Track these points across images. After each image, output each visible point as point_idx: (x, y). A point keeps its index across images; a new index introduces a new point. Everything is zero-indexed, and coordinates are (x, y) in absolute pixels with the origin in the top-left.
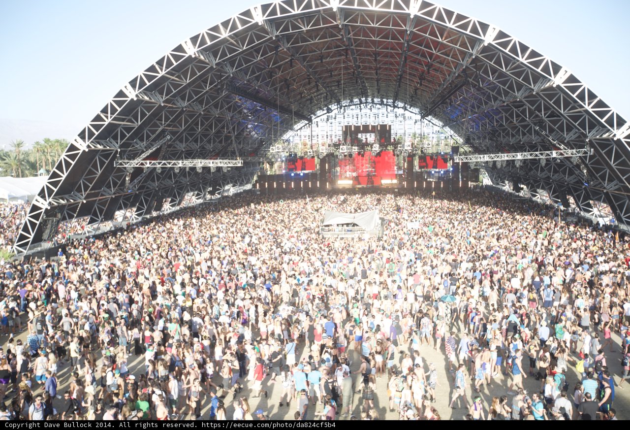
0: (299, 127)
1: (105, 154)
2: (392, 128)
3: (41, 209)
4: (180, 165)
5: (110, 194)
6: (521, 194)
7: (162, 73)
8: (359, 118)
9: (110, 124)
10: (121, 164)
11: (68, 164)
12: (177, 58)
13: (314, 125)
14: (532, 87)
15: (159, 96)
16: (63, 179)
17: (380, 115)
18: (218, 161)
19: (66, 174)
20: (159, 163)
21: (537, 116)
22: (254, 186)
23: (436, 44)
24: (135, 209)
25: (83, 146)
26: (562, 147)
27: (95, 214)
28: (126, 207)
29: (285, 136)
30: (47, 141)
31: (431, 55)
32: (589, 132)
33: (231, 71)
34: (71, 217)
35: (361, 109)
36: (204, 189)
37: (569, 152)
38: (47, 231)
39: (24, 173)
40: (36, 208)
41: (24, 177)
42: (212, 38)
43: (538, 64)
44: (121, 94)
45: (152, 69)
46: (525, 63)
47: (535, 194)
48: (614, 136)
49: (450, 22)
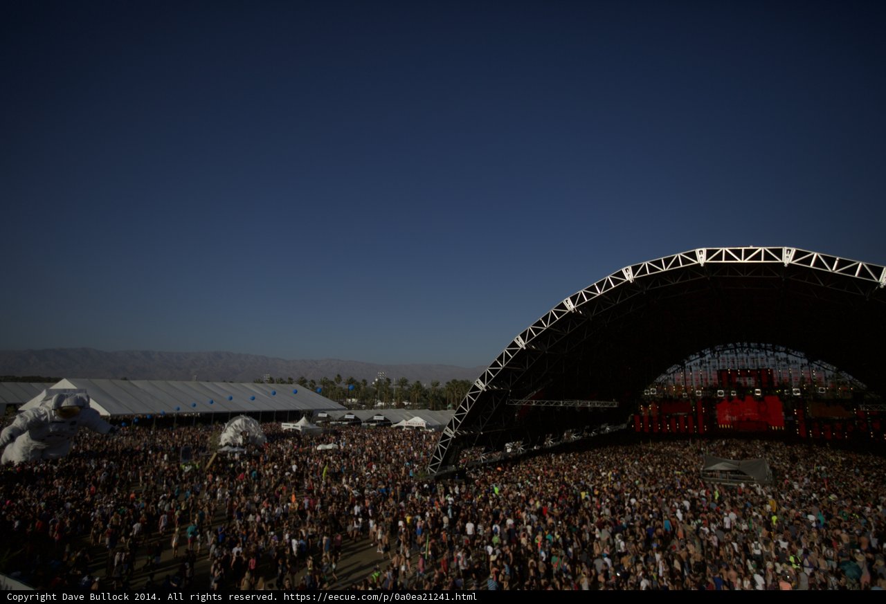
0: (672, 371)
1: (498, 393)
2: (774, 371)
3: (449, 437)
4: (561, 405)
5: (502, 427)
7: (546, 326)
8: (736, 363)
9: (504, 368)
10: (511, 403)
11: (471, 401)
12: (559, 314)
13: (687, 370)
15: (543, 345)
16: (466, 413)
17: (759, 359)
18: (596, 402)
19: (469, 410)
20: (543, 403)
22: (629, 426)
24: (521, 442)
25: (482, 386)
27: (489, 445)
28: (515, 439)
29: (658, 379)
30: (454, 381)
33: (605, 323)
34: (470, 446)
35: (736, 354)
36: (583, 427)
38: (453, 457)
39: (437, 406)
40: (445, 437)
41: (438, 409)
42: (589, 296)
44: (514, 344)
45: (538, 324)
49: (832, 268)
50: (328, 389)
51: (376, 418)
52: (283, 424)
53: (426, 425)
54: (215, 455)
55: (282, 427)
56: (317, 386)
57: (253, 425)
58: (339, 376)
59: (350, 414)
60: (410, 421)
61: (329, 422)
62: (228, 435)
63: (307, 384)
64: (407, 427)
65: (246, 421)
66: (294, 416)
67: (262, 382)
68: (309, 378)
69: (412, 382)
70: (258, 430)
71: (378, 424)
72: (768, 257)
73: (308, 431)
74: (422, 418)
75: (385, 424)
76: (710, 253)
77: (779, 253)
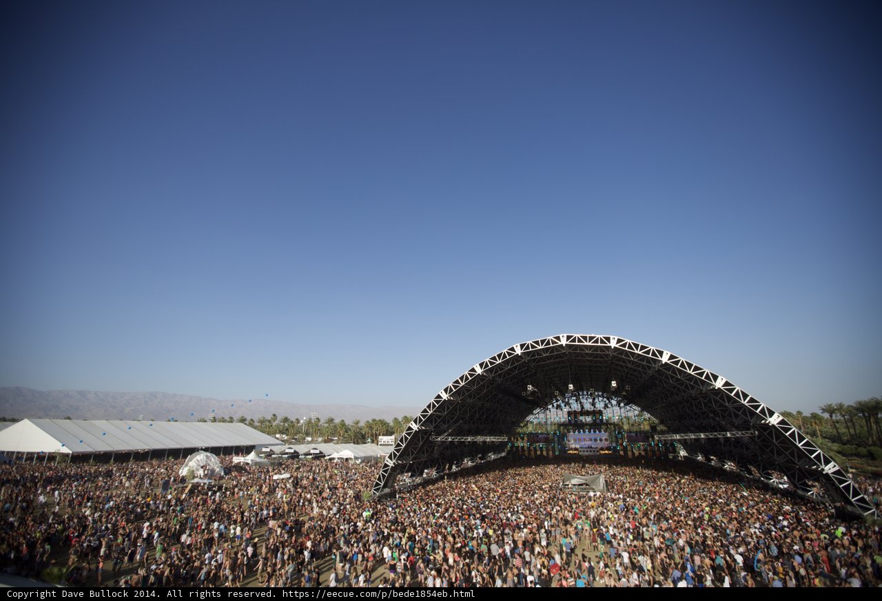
0: (536, 412)
1: (425, 432)
3: (389, 466)
4: (469, 440)
6: (713, 463)
7: (462, 384)
9: (431, 414)
10: (434, 439)
11: (406, 438)
12: (471, 375)
13: (548, 411)
14: (701, 388)
15: (458, 397)
16: (402, 447)
18: (492, 437)
19: (404, 445)
20: (456, 438)
21: (710, 407)
22: (508, 454)
23: (630, 361)
24: (435, 468)
25: (415, 427)
26: (733, 428)
27: (414, 471)
28: (432, 467)
29: (528, 418)
30: (374, 420)
31: (627, 367)
32: (751, 418)
33: (499, 380)
34: (403, 472)
36: (476, 456)
37: (739, 434)
38: (391, 482)
39: (357, 441)
40: (386, 465)
41: (359, 444)
42: (491, 363)
43: (701, 374)
44: (439, 396)
45: (457, 382)
46: (692, 373)
47: (723, 463)
48: (769, 422)
49: (637, 350)
50: (265, 426)
51: (312, 451)
52: (234, 457)
53: (355, 456)
54: (190, 486)
55: (234, 460)
56: (256, 424)
57: (213, 459)
58: (274, 415)
59: (290, 448)
60: (340, 454)
61: (270, 455)
62: (193, 467)
63: (247, 422)
64: (338, 458)
65: (207, 456)
67: (205, 421)
68: (249, 418)
69: (337, 421)
70: (216, 464)
71: (313, 456)
72: (602, 342)
73: (256, 464)
74: (351, 451)
75: (319, 456)
76: (568, 337)
77: (608, 339)
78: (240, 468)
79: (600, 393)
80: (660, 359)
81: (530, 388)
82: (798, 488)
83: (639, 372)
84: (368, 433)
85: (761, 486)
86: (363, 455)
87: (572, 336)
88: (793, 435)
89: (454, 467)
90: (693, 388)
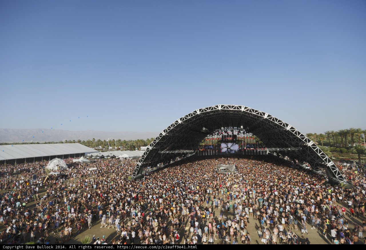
0: (209, 136)
1: (156, 149)
2: (237, 136)
3: (139, 165)
4: (176, 152)
5: (156, 160)
6: (280, 157)
7: (172, 128)
9: (158, 142)
10: (160, 152)
11: (147, 153)
12: (176, 124)
14: (280, 129)
15: (171, 133)
18: (187, 150)
19: (146, 156)
20: (170, 152)
21: (282, 136)
22: (196, 153)
23: (249, 117)
24: (163, 163)
25: (151, 148)
26: (292, 146)
27: (152, 166)
28: (160, 163)
29: (204, 138)
30: (138, 140)
31: (248, 119)
32: (300, 142)
33: (190, 125)
34: (146, 167)
36: (182, 156)
37: (293, 149)
38: (140, 172)
39: (132, 149)
41: (132, 150)
42: (186, 118)
43: (281, 124)
44: (161, 134)
45: (170, 127)
46: (277, 123)
47: (284, 157)
48: (308, 145)
49: (253, 112)
50: (88, 144)
51: (110, 155)
52: (73, 160)
53: (129, 157)
54: (47, 176)
55: (73, 161)
57: (61, 162)
58: (94, 139)
59: (100, 154)
60: (122, 156)
61: (91, 157)
62: (52, 166)
63: (81, 143)
64: (122, 158)
65: (59, 161)
66: (78, 155)
67: (63, 143)
68: (82, 140)
69: (122, 140)
70: (63, 164)
71: (111, 157)
72: (238, 108)
73: (84, 162)
74: (127, 154)
75: (114, 157)
76: (222, 106)
77: (240, 107)
78: (75, 165)
79: (236, 128)
80: (263, 117)
81: (204, 129)
82: (314, 169)
83: (254, 121)
84: (136, 145)
85: (298, 167)
86: (133, 156)
87: (224, 106)
88: (317, 150)
89: (172, 161)
90: (276, 128)
